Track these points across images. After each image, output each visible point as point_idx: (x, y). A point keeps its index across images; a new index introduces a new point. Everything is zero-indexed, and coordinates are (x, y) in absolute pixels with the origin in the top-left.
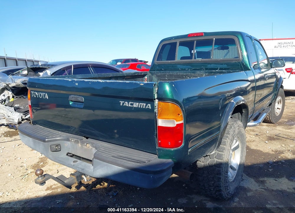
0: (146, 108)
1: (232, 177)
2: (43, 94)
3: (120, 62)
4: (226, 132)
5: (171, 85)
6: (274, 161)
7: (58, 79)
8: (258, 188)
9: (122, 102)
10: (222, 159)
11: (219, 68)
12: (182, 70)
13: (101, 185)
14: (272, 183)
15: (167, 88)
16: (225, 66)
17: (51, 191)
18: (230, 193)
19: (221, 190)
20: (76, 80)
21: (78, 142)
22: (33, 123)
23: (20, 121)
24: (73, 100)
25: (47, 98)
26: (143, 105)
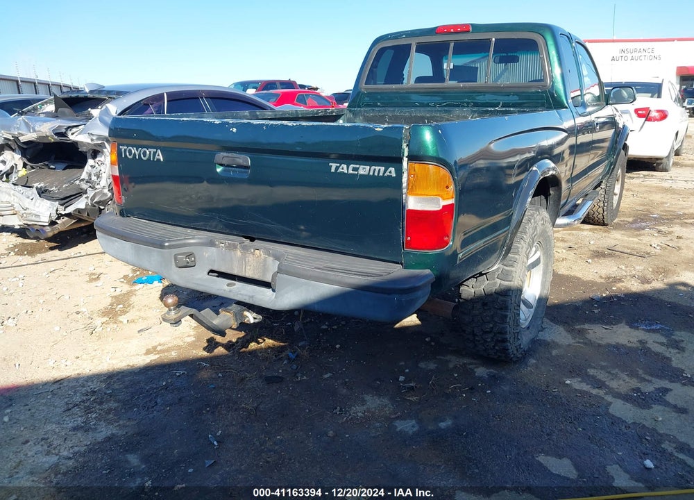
0: (385, 175)
1: (526, 320)
2: (150, 152)
3: (253, 88)
4: (520, 229)
5: (435, 131)
6: (604, 295)
7: (188, 119)
8: (572, 341)
9: (334, 166)
10: (510, 281)
11: (501, 103)
12: (422, 105)
13: (259, 343)
14: (598, 333)
15: (427, 136)
16: (515, 99)
17: (157, 356)
18: (522, 347)
19: (507, 339)
20: (231, 121)
21: (235, 248)
22: (120, 215)
23: (54, 219)
24: (224, 163)
25: (162, 160)
26: (380, 170)
